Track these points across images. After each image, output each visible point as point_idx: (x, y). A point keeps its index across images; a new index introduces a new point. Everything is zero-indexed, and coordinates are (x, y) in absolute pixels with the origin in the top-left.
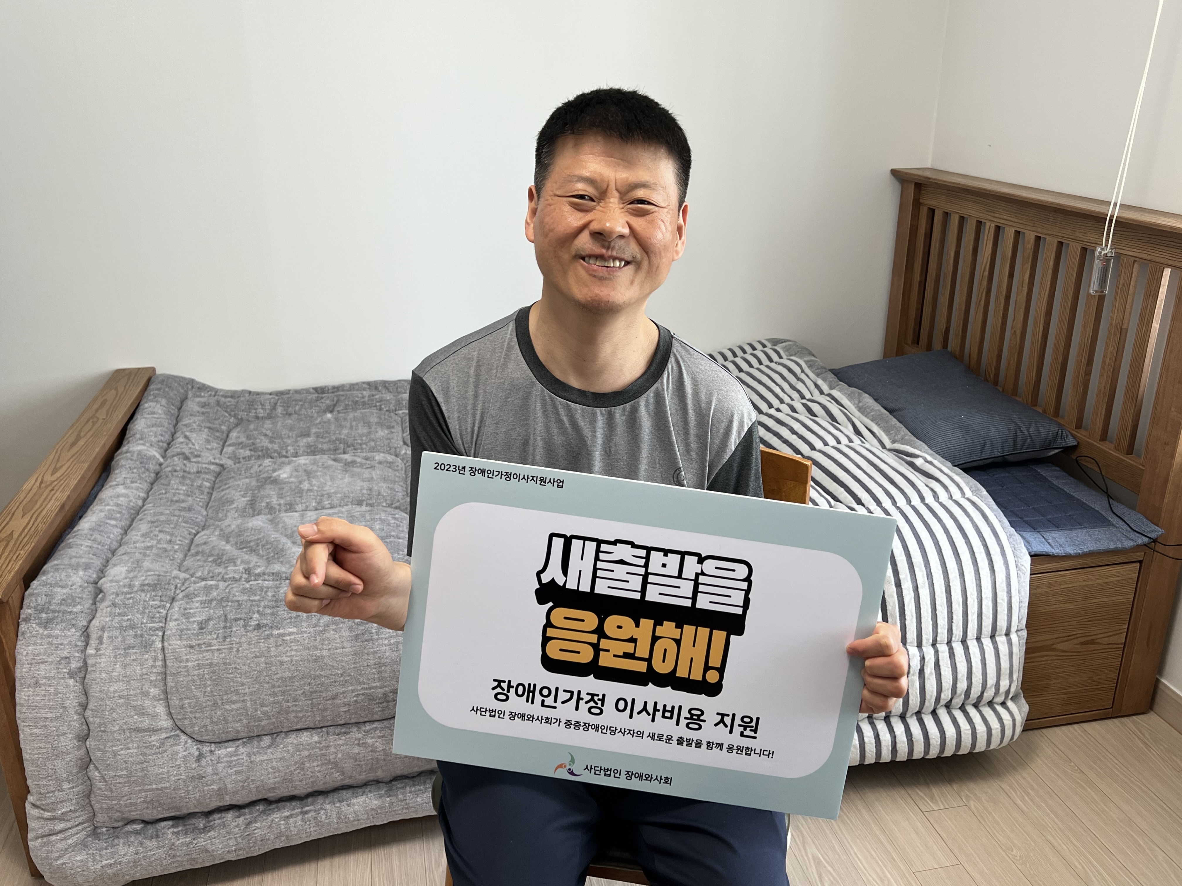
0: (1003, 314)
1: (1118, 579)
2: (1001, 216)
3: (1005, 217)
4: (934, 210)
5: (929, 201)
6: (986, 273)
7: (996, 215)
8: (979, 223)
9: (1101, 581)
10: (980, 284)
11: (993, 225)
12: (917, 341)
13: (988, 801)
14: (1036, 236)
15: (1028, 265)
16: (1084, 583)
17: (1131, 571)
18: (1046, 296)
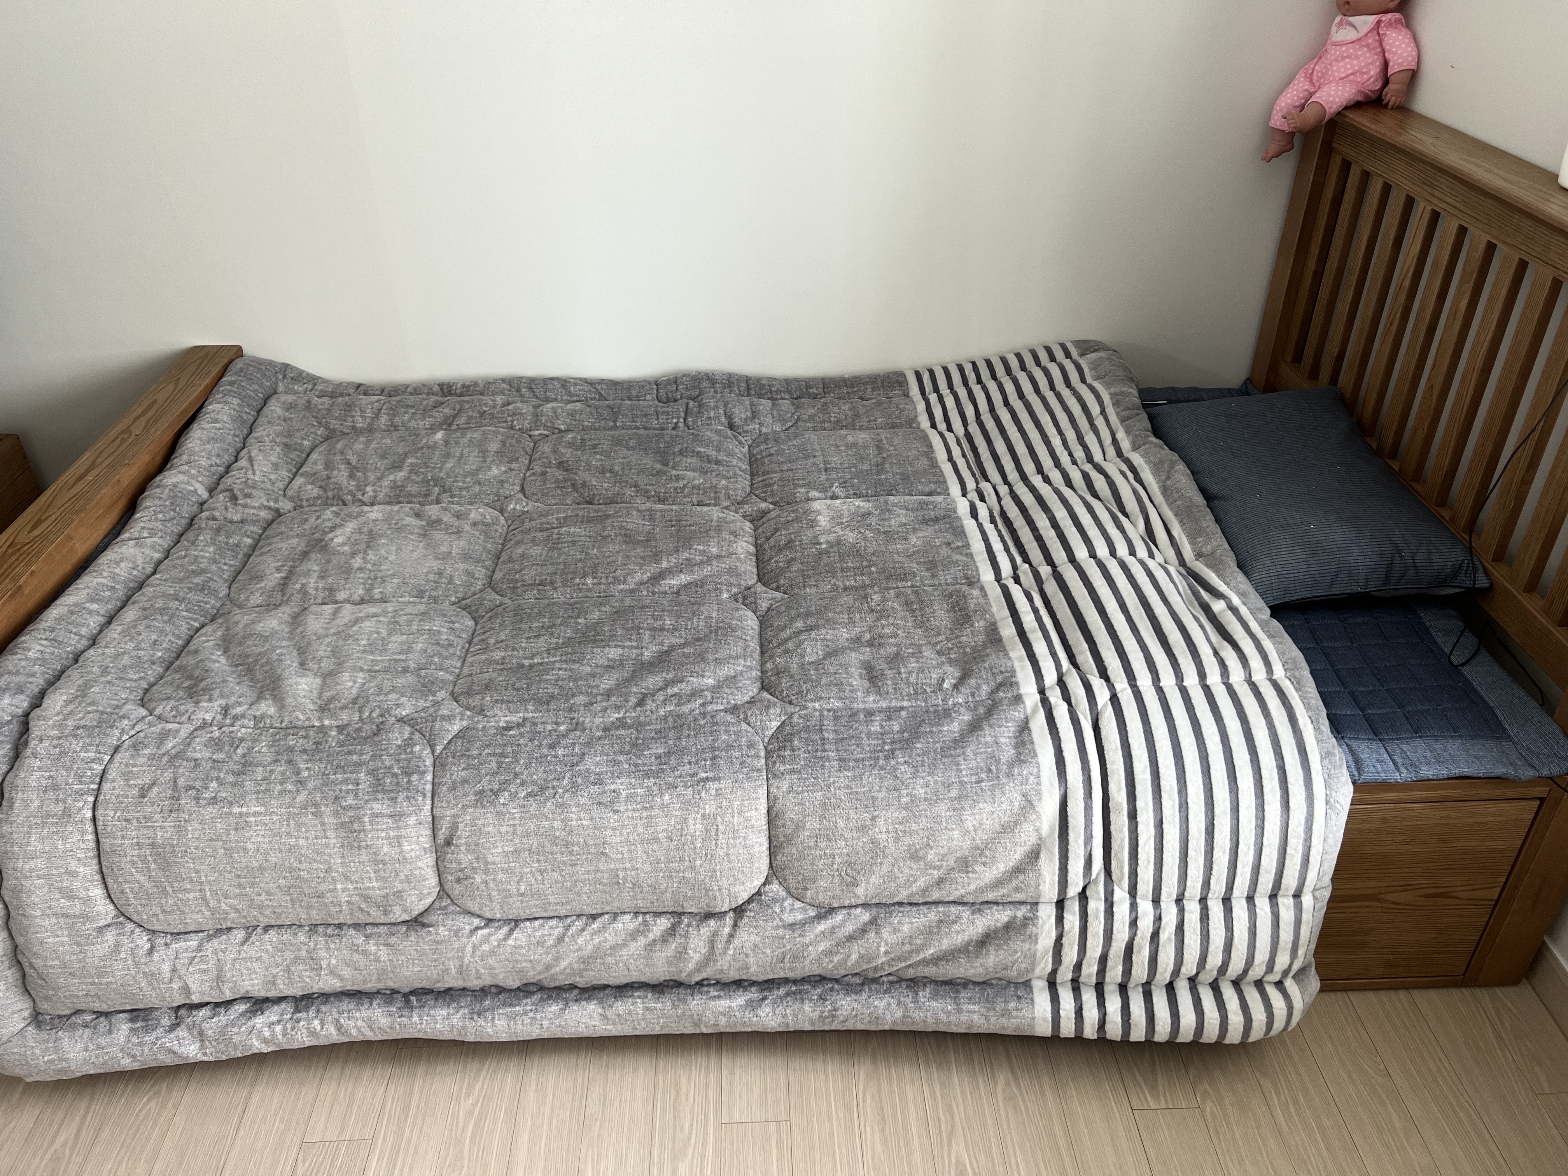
0: (1420, 354)
1: (1498, 818)
2: (1442, 197)
3: (1449, 200)
4: (1350, 164)
5: (1344, 149)
6: (1407, 283)
7: (1436, 193)
8: (1410, 202)
9: (1471, 820)
10: (1396, 298)
11: (1429, 208)
12: (1298, 358)
13: (1233, 1105)
14: (1489, 242)
15: (1469, 287)
16: (1442, 822)
17: (1525, 811)
18: (1486, 344)
